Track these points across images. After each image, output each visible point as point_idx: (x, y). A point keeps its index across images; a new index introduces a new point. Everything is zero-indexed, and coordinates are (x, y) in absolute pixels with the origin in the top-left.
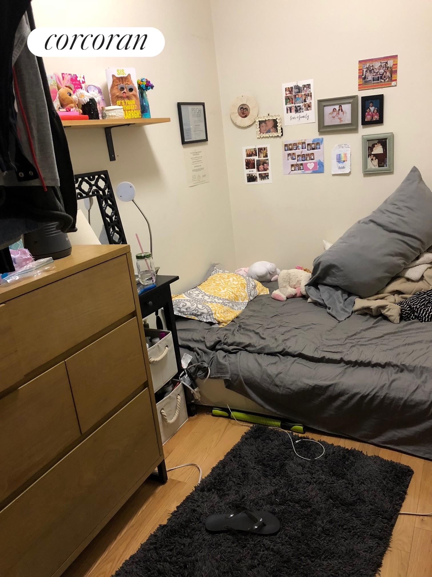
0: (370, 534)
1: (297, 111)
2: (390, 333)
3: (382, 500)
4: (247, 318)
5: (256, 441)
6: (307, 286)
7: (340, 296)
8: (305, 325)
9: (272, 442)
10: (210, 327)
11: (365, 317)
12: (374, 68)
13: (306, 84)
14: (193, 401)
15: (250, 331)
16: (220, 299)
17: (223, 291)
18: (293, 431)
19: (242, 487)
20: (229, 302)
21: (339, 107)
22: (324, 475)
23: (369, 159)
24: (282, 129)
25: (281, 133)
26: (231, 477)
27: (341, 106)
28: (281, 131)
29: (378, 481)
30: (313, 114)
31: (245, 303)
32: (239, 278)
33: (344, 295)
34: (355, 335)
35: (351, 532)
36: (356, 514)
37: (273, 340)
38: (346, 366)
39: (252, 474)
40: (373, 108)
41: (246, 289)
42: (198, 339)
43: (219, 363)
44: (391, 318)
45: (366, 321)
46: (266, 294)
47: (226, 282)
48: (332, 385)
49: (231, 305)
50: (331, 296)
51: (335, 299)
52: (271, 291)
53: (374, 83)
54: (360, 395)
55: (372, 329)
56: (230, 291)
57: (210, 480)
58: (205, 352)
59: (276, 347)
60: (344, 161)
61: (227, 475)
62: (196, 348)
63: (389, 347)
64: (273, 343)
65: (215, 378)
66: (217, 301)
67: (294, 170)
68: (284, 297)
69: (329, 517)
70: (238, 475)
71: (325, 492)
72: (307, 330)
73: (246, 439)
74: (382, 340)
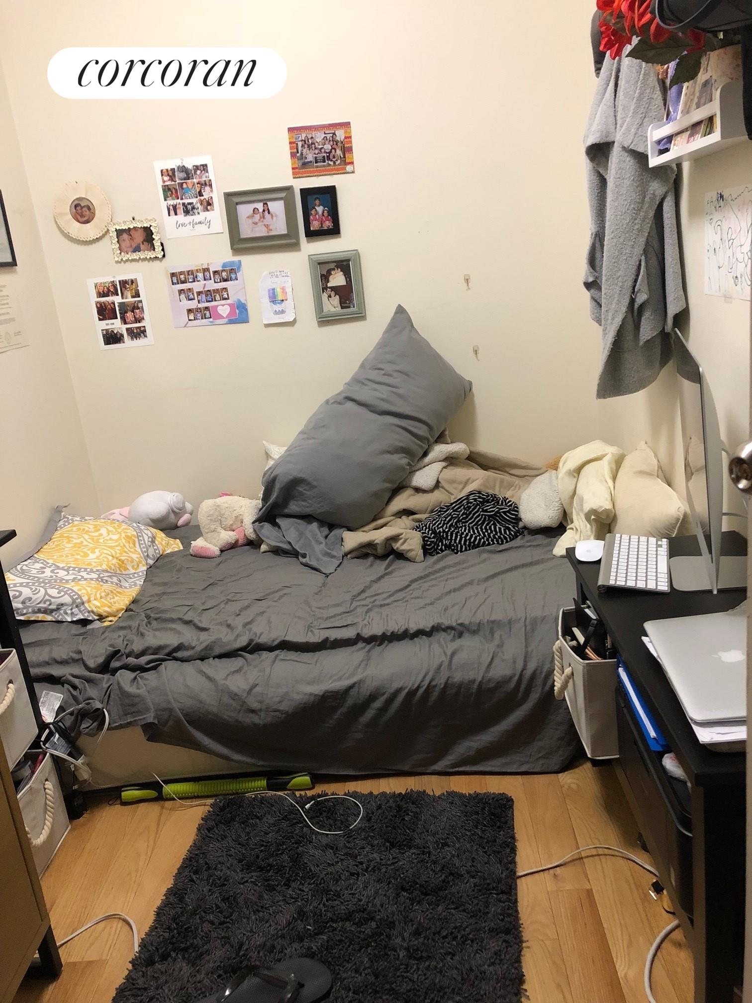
0: (489, 929)
1: (187, 212)
2: (418, 577)
3: (486, 863)
4: (156, 598)
5: (229, 829)
6: (257, 523)
7: (317, 532)
8: (272, 590)
9: (260, 820)
10: (83, 630)
11: (365, 561)
12: (315, 142)
13: (199, 164)
14: (76, 787)
15: (172, 620)
16: (92, 571)
17: (92, 556)
18: (293, 790)
19: (230, 926)
20: (110, 574)
21: (264, 206)
22: (376, 852)
23: (325, 296)
24: (162, 244)
25: (162, 253)
26: (203, 914)
27: (266, 204)
28: (161, 248)
29: (468, 833)
30: (217, 217)
31: (141, 574)
32: (120, 526)
33: (322, 529)
34: (363, 591)
35: (457, 937)
36: (453, 902)
37: (225, 630)
38: (369, 647)
39: (242, 894)
40: (321, 207)
41: (137, 545)
42: (65, 657)
43: (124, 694)
44: (411, 555)
45: (371, 566)
46: (176, 550)
47: (95, 538)
48: (354, 684)
49: (115, 579)
50: (301, 534)
51: (309, 539)
52: (187, 544)
53: (317, 167)
54: (406, 690)
55: (386, 577)
56: (106, 554)
57: (159, 937)
58: (89, 681)
59: (236, 640)
60: (283, 300)
61: (194, 913)
62: (67, 675)
63: (428, 601)
64: (227, 634)
65: (121, 727)
66: (86, 576)
67: (193, 318)
68: (216, 550)
69: (410, 924)
70: (216, 905)
71: (389, 883)
72: (279, 599)
73: (209, 830)
74: (411, 592)
